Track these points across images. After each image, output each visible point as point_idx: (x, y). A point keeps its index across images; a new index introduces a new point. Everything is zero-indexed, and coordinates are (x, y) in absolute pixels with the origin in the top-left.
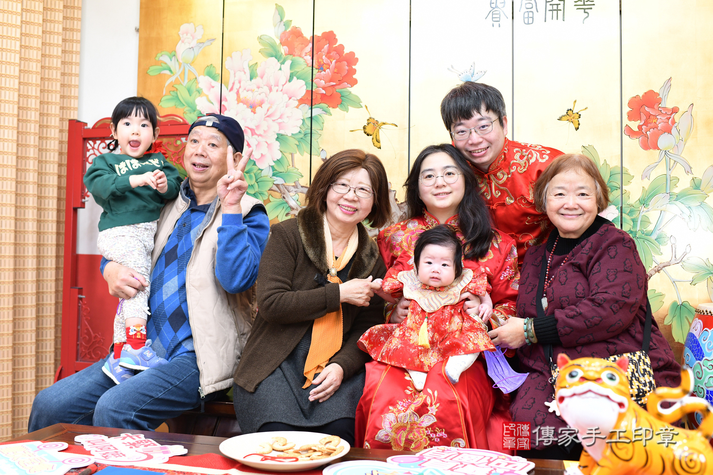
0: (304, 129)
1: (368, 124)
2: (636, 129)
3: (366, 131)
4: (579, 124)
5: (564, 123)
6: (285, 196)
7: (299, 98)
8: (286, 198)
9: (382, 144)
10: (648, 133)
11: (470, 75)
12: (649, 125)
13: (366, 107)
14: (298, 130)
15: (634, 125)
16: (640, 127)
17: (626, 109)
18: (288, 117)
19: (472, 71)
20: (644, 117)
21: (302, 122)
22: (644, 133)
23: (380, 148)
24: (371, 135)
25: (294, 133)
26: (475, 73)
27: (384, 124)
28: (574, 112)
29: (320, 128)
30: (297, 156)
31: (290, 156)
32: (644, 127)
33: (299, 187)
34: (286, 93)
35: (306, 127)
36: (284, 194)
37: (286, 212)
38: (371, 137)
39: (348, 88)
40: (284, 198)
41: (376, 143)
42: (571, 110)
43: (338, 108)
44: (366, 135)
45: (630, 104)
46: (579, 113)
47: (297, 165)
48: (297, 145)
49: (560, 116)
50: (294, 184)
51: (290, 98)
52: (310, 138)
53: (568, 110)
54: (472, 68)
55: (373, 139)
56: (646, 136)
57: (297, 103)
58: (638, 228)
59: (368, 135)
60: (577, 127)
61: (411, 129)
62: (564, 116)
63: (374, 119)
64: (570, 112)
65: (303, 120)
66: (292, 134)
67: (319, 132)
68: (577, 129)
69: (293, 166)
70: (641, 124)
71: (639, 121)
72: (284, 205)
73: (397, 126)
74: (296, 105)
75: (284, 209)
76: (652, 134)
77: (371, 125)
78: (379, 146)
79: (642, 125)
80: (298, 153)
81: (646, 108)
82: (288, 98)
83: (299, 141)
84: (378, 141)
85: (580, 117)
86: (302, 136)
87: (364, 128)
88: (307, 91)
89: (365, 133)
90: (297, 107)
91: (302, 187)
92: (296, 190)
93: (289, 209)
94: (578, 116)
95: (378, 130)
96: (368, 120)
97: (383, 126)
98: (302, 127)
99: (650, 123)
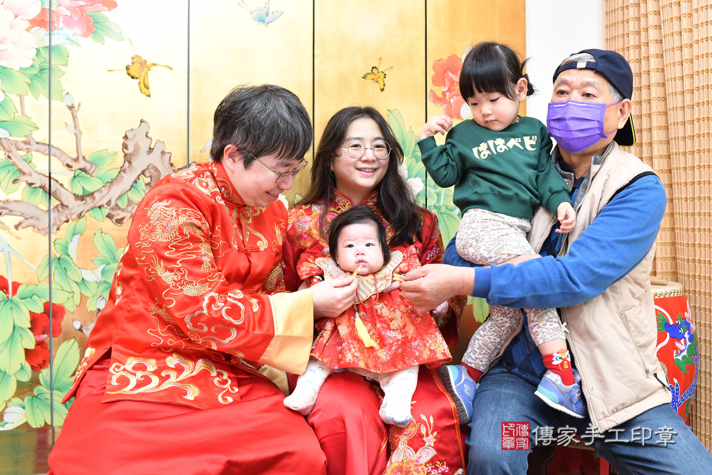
0: (39, 63)
1: (133, 63)
2: (440, 96)
3: (130, 72)
4: (384, 85)
5: (369, 81)
6: (10, 155)
7: (30, 18)
8: (12, 157)
9: (152, 91)
10: (452, 100)
11: (264, 14)
12: (453, 92)
13: (130, 41)
14: (31, 63)
15: (439, 91)
16: (444, 94)
17: (431, 73)
18: (13, 43)
19: (266, 10)
20: (448, 83)
21: (35, 52)
22: (448, 100)
23: (149, 96)
24: (137, 78)
25: (24, 66)
26: (270, 12)
27: (154, 65)
28: (379, 71)
29: (65, 63)
30: (29, 99)
31: (18, 98)
32: (447, 94)
33: (33, 143)
34: (10, 8)
35: (43, 60)
36: (9, 152)
37: (14, 178)
38: (136, 81)
39: (103, 12)
40: (9, 157)
41: (144, 89)
42: (376, 68)
43: (89, 38)
44: (130, 77)
45: (434, 68)
46: (385, 72)
47: (28, 111)
48: (29, 85)
49: (365, 73)
50: (24, 139)
51: (16, 16)
52: (48, 75)
53: (373, 68)
54: (267, 6)
55: (139, 83)
56: (449, 103)
57: (28, 24)
58: (441, 203)
59: (133, 78)
60: (382, 87)
61: (190, 74)
62: (369, 74)
63: (141, 58)
64: (375, 70)
65: (38, 50)
66: (21, 68)
67: (63, 68)
68: (382, 90)
69: (22, 113)
70: (445, 90)
71: (443, 87)
72: (10, 168)
73: (171, 69)
74: (26, 28)
75: (10, 174)
76: (456, 102)
77: (137, 65)
78: (147, 94)
79: (446, 92)
80: (30, 94)
81: (450, 74)
82: (13, 17)
83: (31, 79)
84: (148, 88)
85: (385, 77)
86: (36, 71)
87: (127, 68)
88: (43, 10)
89: (129, 74)
90: (28, 30)
91: (37, 143)
92: (28, 146)
93: (18, 175)
94: (383, 75)
95: (147, 73)
96: (133, 58)
97: (153, 68)
98: (36, 58)
99: (454, 90)
